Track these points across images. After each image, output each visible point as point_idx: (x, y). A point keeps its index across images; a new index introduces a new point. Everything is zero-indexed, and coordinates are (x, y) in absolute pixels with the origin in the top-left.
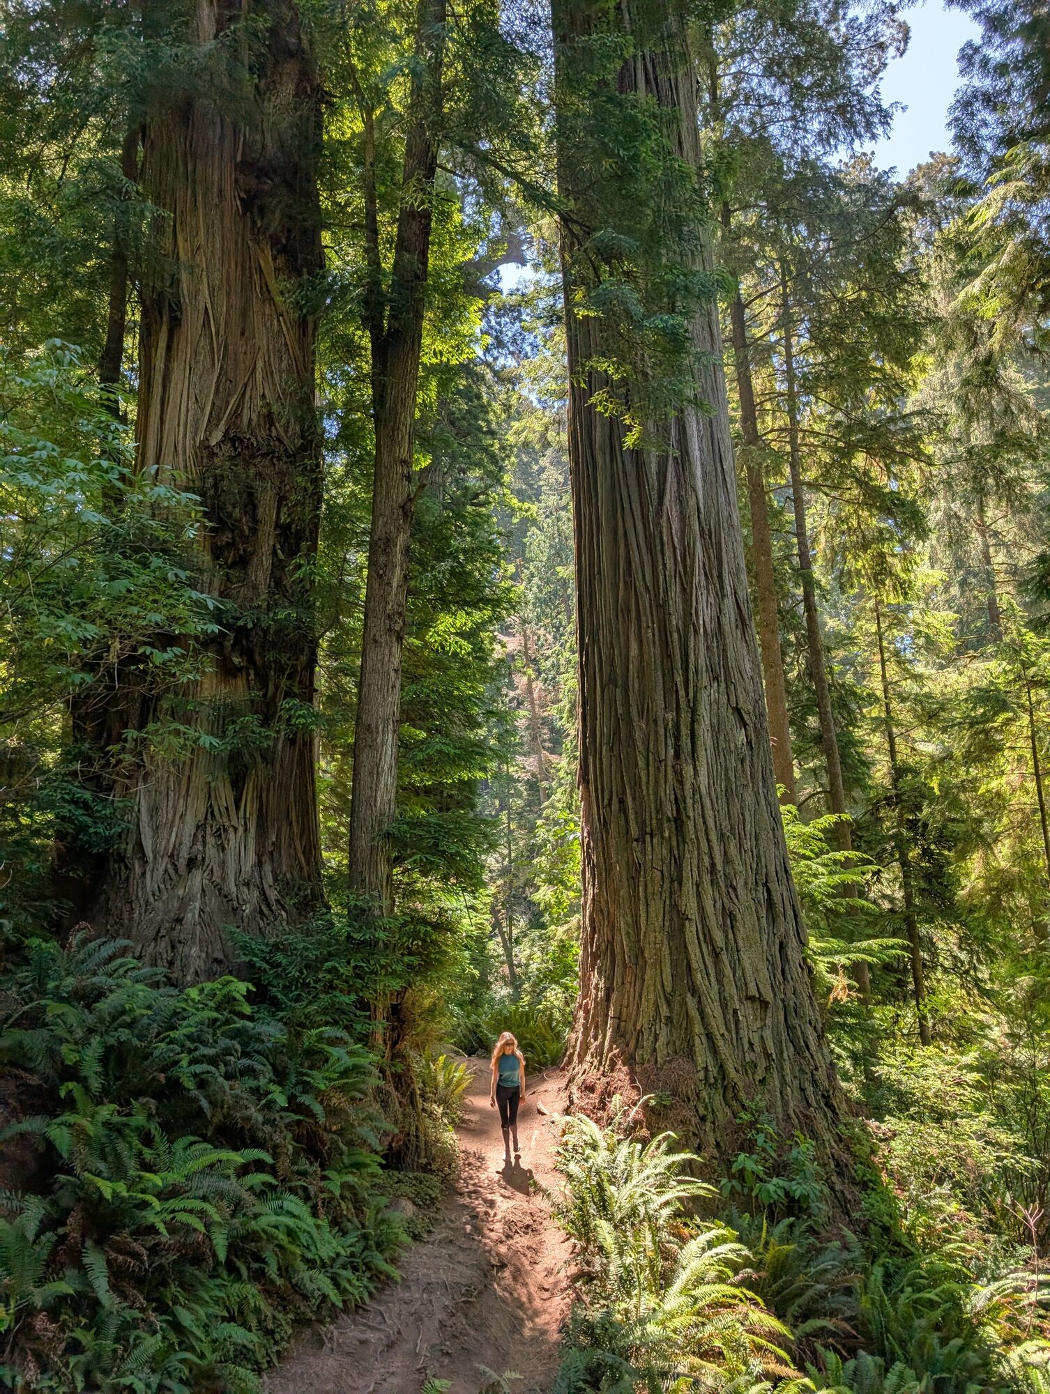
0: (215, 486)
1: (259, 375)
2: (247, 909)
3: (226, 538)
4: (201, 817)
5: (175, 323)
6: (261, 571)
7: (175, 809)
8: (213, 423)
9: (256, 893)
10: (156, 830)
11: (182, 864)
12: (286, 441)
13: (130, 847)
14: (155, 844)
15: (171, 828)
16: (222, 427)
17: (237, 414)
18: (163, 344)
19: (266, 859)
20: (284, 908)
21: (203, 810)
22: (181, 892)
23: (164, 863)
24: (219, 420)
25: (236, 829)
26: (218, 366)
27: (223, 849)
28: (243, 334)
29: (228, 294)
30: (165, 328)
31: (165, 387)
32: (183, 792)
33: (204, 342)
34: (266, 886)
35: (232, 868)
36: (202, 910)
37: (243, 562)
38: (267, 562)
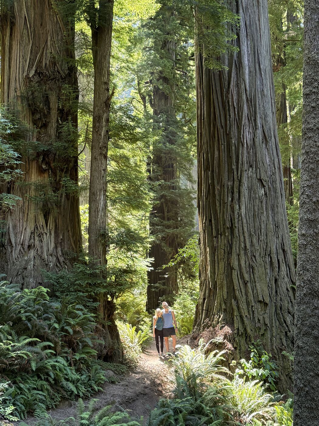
0: (32, 94)
1: (49, 43)
2: (51, 265)
3: (38, 116)
4: (33, 229)
5: (13, 24)
6: (52, 130)
7: (23, 226)
8: (30, 67)
9: (55, 259)
10: (16, 235)
11: (26, 247)
12: (61, 72)
13: (6, 241)
14: (16, 240)
15: (21, 234)
16: (34, 68)
17: (40, 62)
18: (8, 34)
19: (58, 245)
20: (66, 264)
21: (33, 226)
22: (26, 258)
23: (19, 247)
24: (33, 65)
25: (46, 234)
26: (31, 42)
27: (42, 241)
28: (41, 25)
29: (34, 9)
30: (9, 27)
31: (10, 52)
32: (25, 220)
33: (25, 32)
34: (59, 256)
35: (45, 249)
36: (34, 265)
37: (45, 126)
38: (54, 125)
